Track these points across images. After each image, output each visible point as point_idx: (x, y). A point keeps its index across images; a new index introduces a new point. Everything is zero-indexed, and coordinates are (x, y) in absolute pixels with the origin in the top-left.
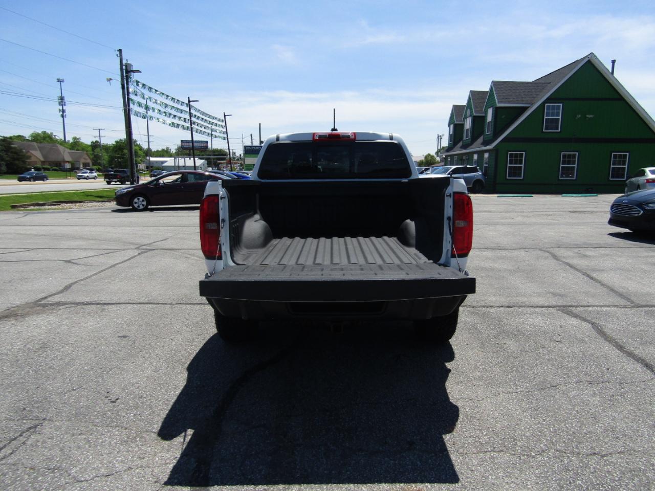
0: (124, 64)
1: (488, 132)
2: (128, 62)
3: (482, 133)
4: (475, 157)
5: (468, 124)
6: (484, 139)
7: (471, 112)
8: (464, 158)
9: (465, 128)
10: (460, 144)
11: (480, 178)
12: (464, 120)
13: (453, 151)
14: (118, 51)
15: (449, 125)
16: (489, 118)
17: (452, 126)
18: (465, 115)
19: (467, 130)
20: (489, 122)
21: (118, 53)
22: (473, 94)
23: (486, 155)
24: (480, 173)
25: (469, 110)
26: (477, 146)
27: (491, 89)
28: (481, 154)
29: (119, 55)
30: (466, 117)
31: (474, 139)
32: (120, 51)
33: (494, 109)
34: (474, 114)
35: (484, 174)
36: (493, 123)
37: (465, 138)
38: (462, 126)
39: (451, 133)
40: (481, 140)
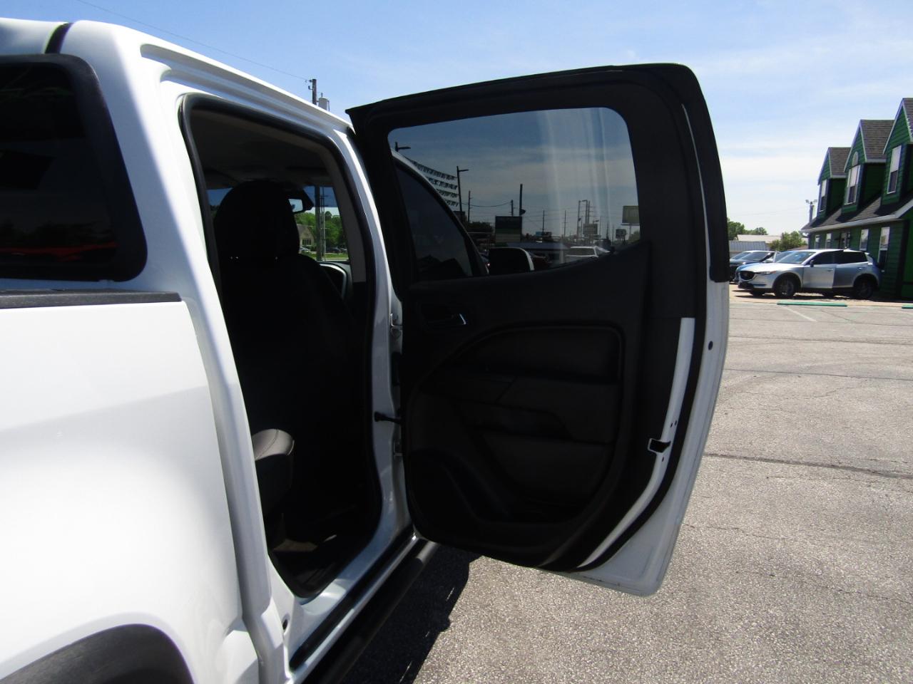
0: (318, 100)
1: (890, 191)
2: (324, 97)
3: (879, 193)
4: (865, 234)
5: (854, 178)
6: (882, 201)
7: (861, 156)
8: (844, 236)
9: (848, 186)
10: (838, 213)
11: (870, 271)
12: (847, 172)
13: (824, 224)
14: (310, 81)
15: (820, 182)
16: (895, 165)
17: (825, 183)
18: (850, 163)
19: (852, 188)
20: (892, 173)
21: (311, 84)
22: (866, 125)
23: (886, 232)
24: (871, 264)
25: (856, 153)
26: (868, 216)
27: (901, 114)
28: (875, 229)
29: (311, 88)
30: (850, 167)
31: (863, 203)
32: (314, 81)
33: (904, 149)
34: (866, 160)
35: (879, 266)
36: (901, 174)
37: (846, 203)
38: (843, 182)
39: (823, 194)
40: (876, 205)
